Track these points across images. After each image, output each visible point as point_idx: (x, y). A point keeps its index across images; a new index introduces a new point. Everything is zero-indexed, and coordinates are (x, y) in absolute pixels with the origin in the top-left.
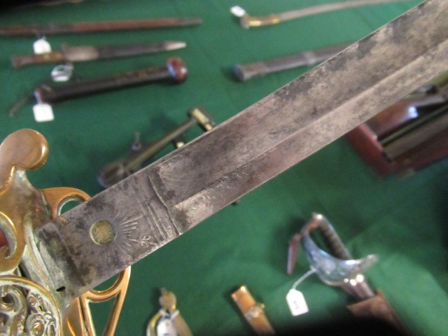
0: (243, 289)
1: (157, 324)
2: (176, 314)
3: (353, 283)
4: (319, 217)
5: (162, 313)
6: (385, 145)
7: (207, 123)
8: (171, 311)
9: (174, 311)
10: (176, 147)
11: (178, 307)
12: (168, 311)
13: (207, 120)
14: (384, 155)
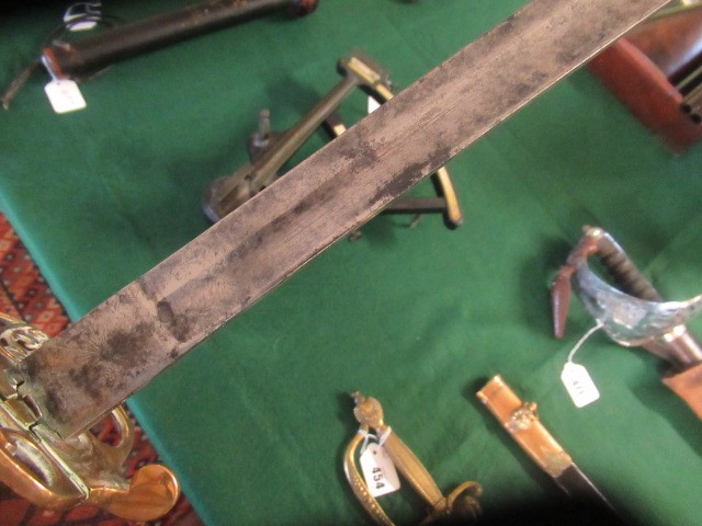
0: (497, 380)
1: (358, 456)
2: (387, 434)
3: (668, 338)
4: (597, 233)
5: (364, 434)
6: (685, 91)
7: (377, 83)
8: (378, 430)
9: (383, 430)
10: (332, 135)
11: (387, 422)
12: (372, 431)
13: (377, 77)
14: (686, 109)
